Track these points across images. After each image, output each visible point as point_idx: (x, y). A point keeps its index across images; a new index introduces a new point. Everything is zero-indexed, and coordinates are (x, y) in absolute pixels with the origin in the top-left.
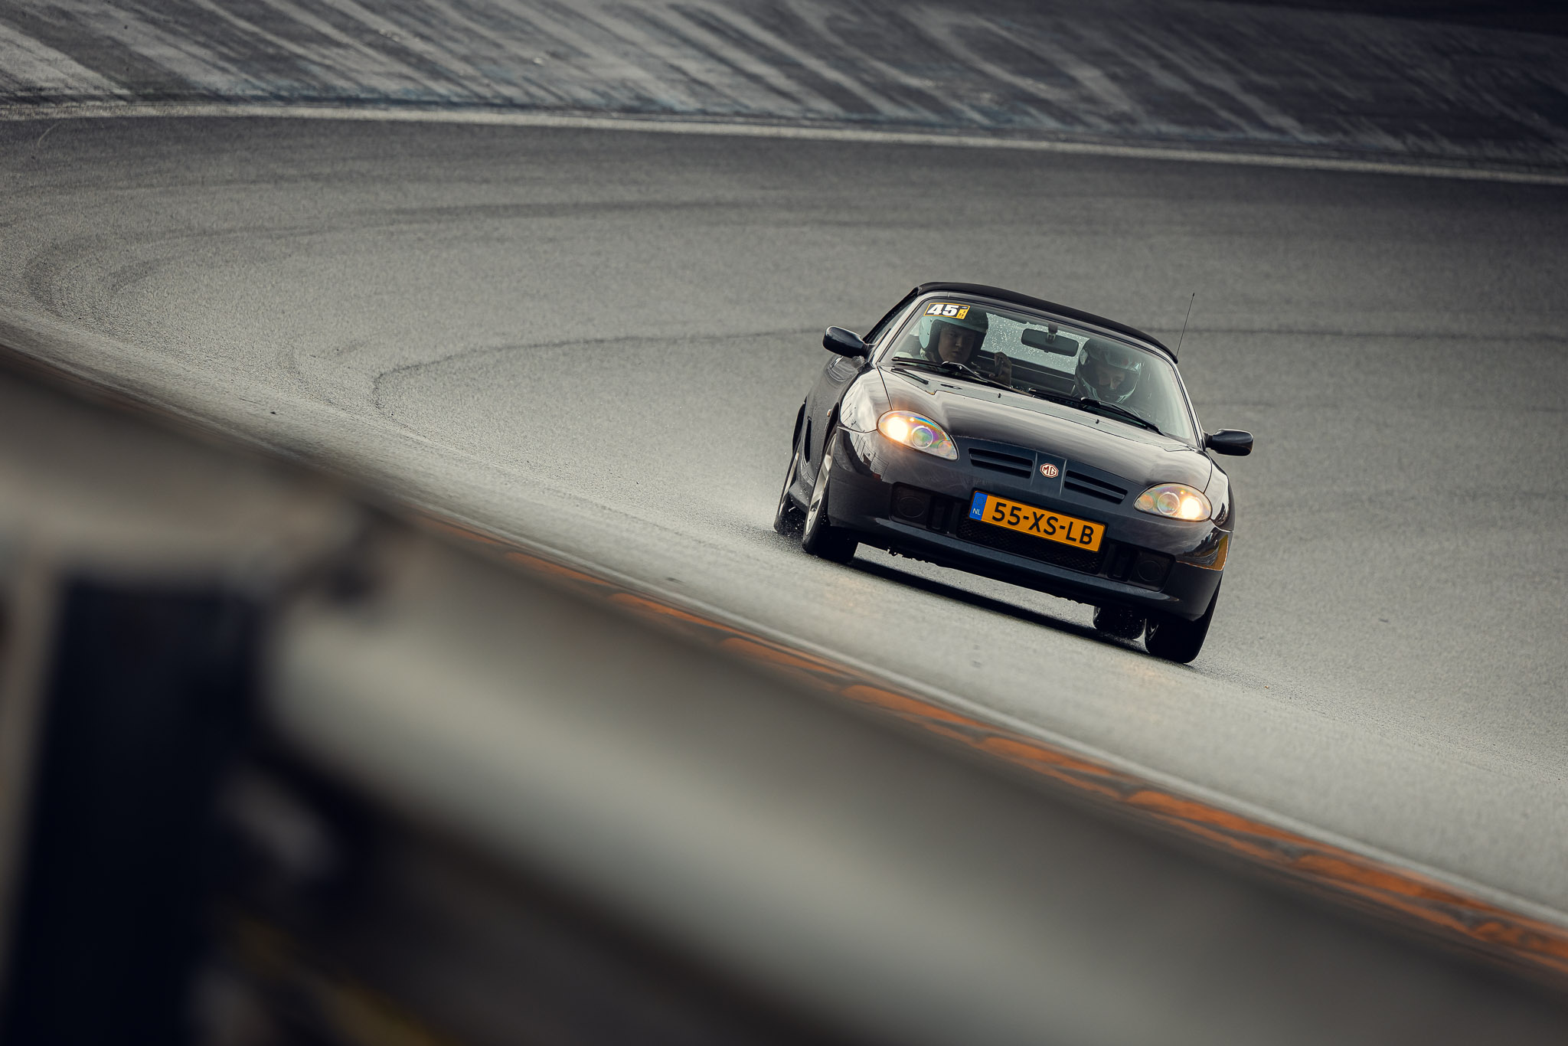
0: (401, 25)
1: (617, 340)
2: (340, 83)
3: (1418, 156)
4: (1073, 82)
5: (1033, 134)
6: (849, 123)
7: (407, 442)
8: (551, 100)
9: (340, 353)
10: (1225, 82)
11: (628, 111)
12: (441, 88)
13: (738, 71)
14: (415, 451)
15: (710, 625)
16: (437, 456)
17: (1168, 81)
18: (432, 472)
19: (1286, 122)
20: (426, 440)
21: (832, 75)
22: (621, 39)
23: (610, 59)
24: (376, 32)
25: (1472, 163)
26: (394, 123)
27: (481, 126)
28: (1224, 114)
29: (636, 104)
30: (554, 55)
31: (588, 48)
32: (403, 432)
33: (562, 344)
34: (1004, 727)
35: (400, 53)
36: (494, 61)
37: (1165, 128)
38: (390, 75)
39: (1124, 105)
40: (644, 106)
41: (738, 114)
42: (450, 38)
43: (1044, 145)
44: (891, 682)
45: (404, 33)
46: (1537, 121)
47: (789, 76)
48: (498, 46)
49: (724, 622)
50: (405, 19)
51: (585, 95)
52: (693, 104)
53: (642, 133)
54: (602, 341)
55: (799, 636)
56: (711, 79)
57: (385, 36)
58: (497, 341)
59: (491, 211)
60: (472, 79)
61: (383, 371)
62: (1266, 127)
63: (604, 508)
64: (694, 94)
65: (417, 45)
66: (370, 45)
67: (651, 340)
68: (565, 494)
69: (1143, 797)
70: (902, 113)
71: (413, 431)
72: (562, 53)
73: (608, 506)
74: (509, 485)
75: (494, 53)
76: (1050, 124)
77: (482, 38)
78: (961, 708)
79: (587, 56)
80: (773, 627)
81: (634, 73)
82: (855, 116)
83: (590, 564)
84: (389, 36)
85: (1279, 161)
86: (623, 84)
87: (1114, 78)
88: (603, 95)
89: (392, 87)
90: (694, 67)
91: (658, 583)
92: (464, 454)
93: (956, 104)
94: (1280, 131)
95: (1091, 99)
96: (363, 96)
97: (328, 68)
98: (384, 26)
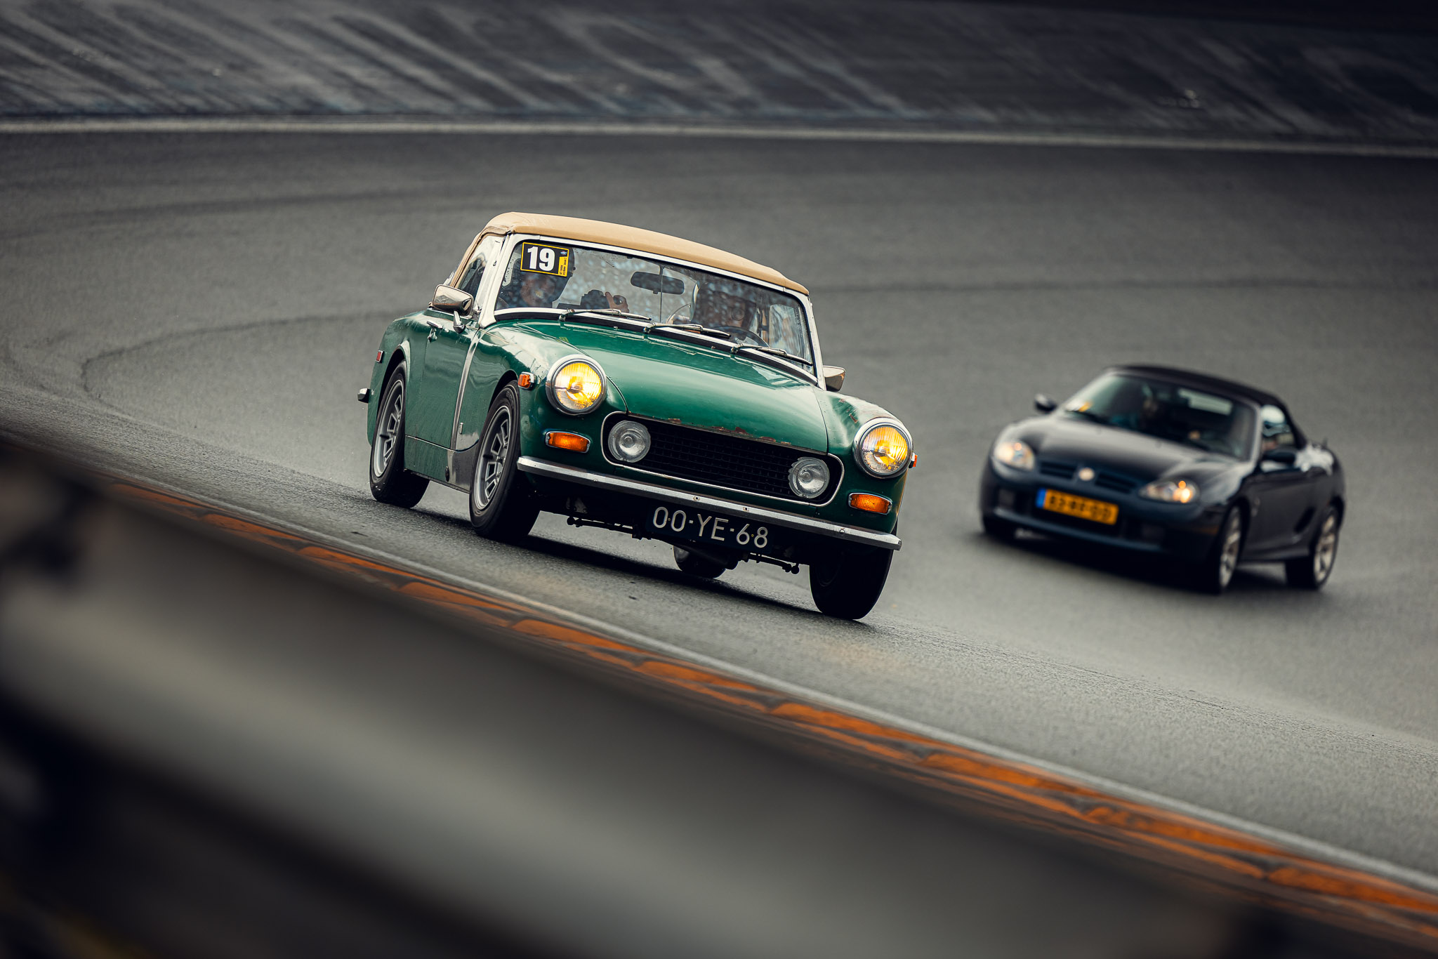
0: (93, 45)
1: (299, 320)
2: (40, 100)
3: (1009, 126)
4: (697, 72)
5: (664, 120)
6: (497, 117)
7: (113, 420)
8: (230, 107)
9: (50, 343)
10: (833, 67)
11: (299, 114)
12: (131, 101)
13: (396, 74)
14: (121, 428)
15: (393, 572)
16: (141, 432)
17: (783, 68)
18: (137, 446)
19: (890, 100)
20: (131, 418)
21: (482, 74)
22: (290, 50)
23: (281, 68)
24: (69, 53)
25: (1057, 130)
26: (90, 135)
27: (168, 134)
28: (835, 96)
29: (306, 107)
30: (232, 67)
31: (262, 59)
32: (110, 412)
33: (249, 326)
34: (660, 652)
35: (93, 71)
36: (177, 74)
37: (785, 110)
38: (83, 91)
39: (743, 90)
40: (315, 109)
41: (398, 113)
42: (137, 55)
43: (673, 130)
44: (557, 616)
45: (95, 53)
46: (1114, 90)
47: (444, 77)
48: (178, 60)
49: (405, 569)
50: (95, 40)
51: (260, 101)
52: (357, 105)
53: (314, 134)
54: (284, 323)
55: (473, 579)
56: (373, 82)
57: (77, 57)
58: (192, 326)
59: (181, 209)
60: (159, 91)
61: (89, 357)
62: (871, 105)
63: (293, 472)
64: (357, 96)
65: (108, 63)
66: (65, 64)
67: (331, 319)
68: (257, 461)
69: (786, 709)
70: (545, 106)
71: (119, 410)
72: (239, 65)
73: (296, 471)
74: (207, 455)
75: (176, 67)
76: (679, 110)
77: (166, 54)
78: (621, 637)
79: (260, 66)
80: (448, 572)
81: (303, 80)
82: (505, 110)
83: (282, 522)
84: (81, 56)
85: (884, 135)
86: (294, 90)
87: (734, 66)
88: (277, 100)
89: (86, 101)
90: (357, 72)
91: (344, 537)
92: (166, 429)
93: (593, 96)
94: (885, 108)
95: (715, 87)
96: (61, 110)
97: (29, 87)
98: (77, 48)
